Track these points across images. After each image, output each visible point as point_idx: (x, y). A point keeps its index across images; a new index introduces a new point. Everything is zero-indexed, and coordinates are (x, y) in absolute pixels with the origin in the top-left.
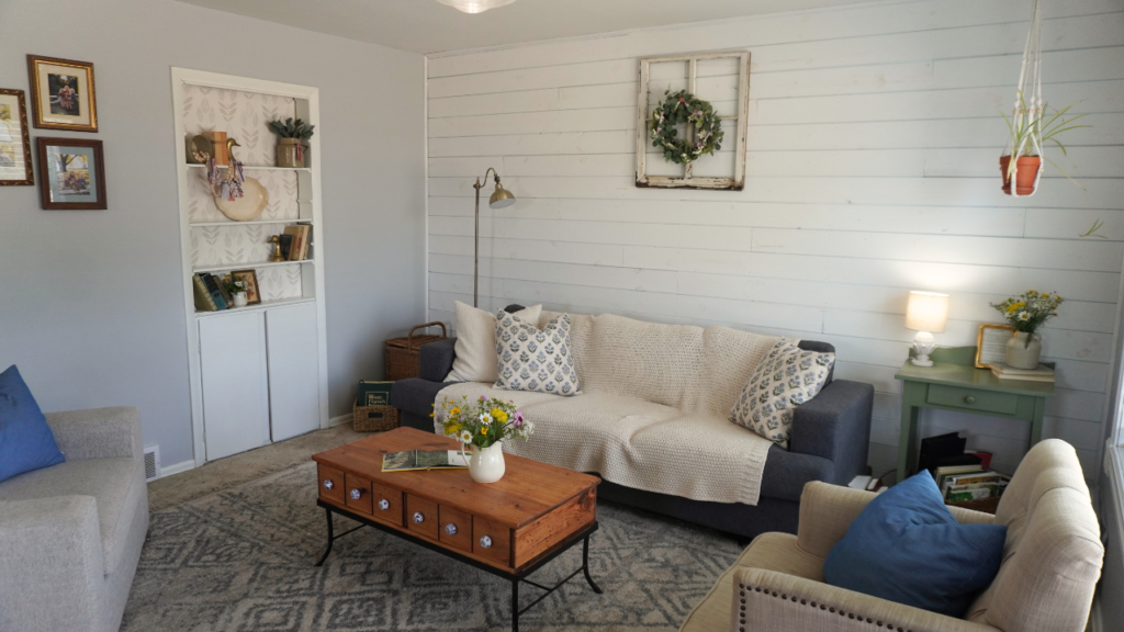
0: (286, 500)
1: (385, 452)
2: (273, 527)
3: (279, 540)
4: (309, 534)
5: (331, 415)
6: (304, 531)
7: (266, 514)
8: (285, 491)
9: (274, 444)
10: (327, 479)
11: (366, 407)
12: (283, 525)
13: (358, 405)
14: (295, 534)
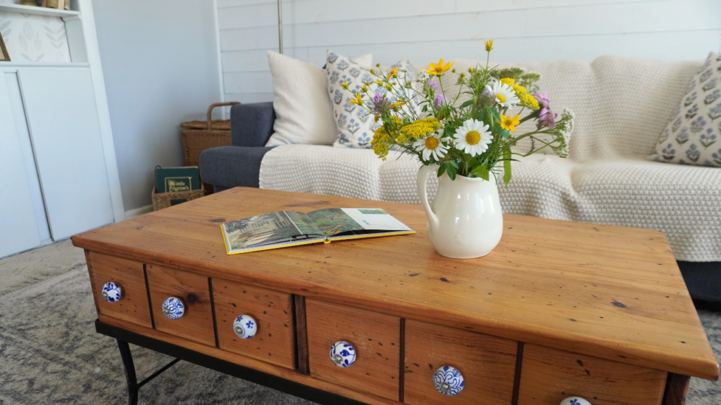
0: (62, 315)
1: (222, 220)
2: (35, 365)
3: (41, 390)
4: (98, 370)
5: (127, 208)
6: (89, 366)
7: (26, 342)
8: (63, 302)
9: (55, 243)
10: (109, 280)
11: (166, 194)
12: (54, 359)
13: (156, 192)
14: (74, 375)
